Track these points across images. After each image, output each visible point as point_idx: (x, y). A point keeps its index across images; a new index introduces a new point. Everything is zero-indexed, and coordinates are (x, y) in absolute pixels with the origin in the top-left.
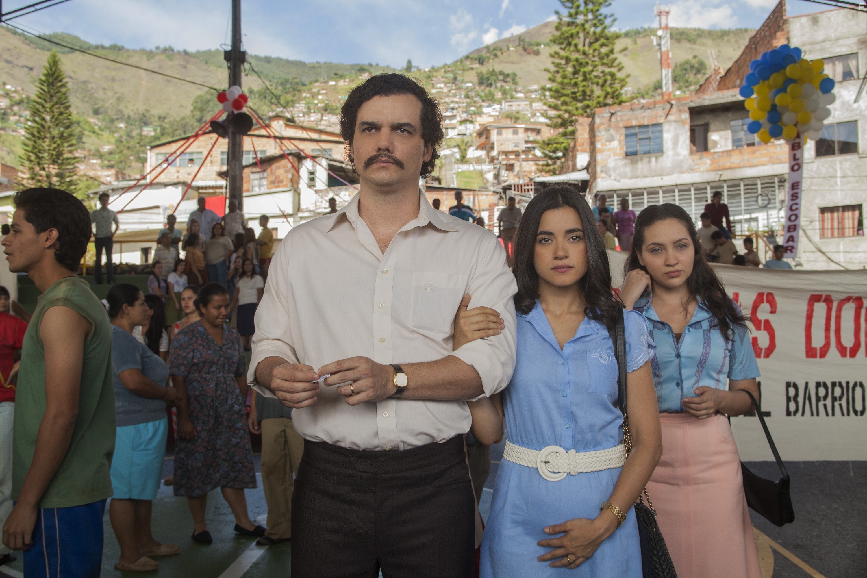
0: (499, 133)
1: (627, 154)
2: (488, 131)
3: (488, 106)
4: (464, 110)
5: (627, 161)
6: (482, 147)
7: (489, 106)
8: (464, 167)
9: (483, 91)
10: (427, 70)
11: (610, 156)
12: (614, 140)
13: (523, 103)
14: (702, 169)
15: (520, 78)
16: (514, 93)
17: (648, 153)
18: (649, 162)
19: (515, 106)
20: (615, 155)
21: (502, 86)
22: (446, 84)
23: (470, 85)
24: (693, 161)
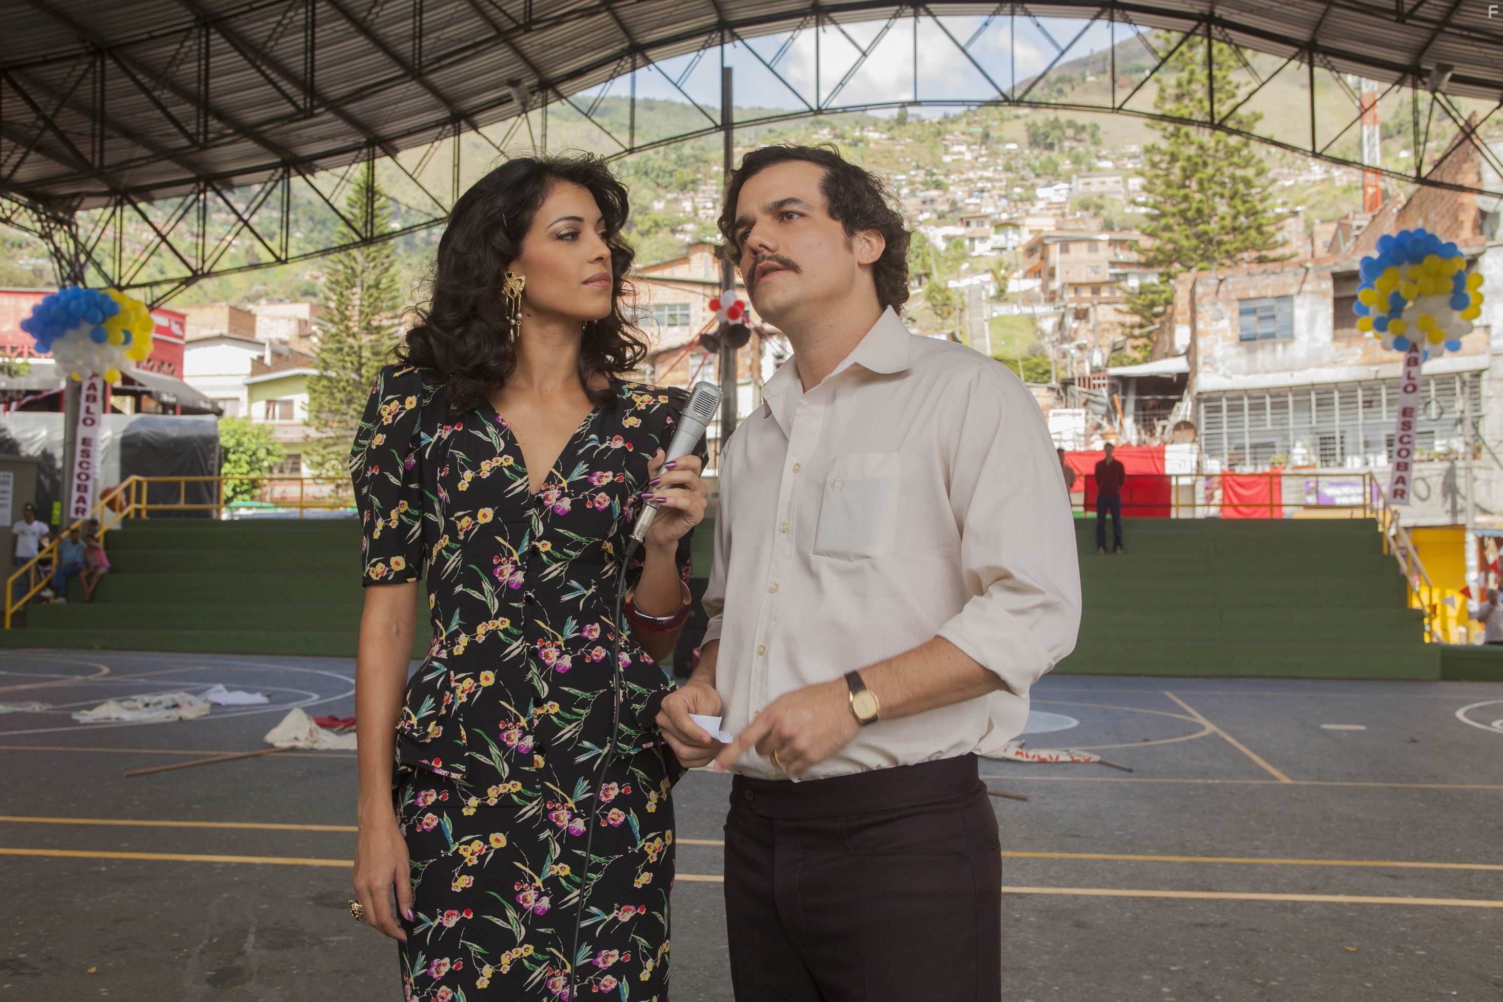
0: (1065, 250)
1: (1242, 339)
2: (1045, 246)
3: (1046, 186)
4: (1003, 193)
5: (1242, 349)
6: (1034, 273)
7: (1049, 185)
8: (1002, 310)
9: (1037, 158)
10: (935, 120)
11: (1217, 341)
12: (1222, 318)
13: (1110, 180)
14: (1350, 362)
15: (1106, 133)
16: (1094, 161)
17: (1271, 336)
18: (1274, 350)
19: (1096, 185)
20: (1225, 339)
21: (1072, 149)
22: (969, 145)
23: (1013, 146)
24: (1337, 350)
